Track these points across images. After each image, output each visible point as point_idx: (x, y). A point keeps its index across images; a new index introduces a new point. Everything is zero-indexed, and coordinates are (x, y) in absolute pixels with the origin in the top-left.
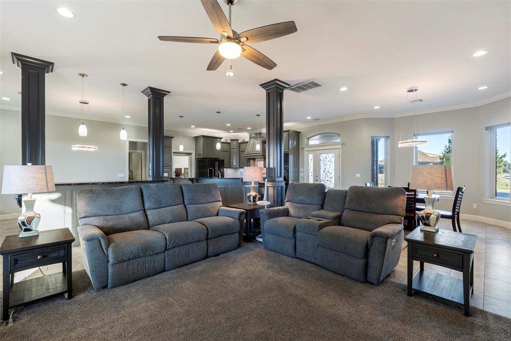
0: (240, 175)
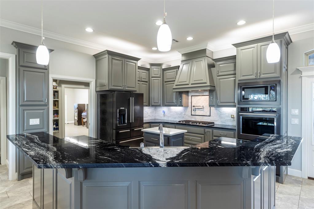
0: (162, 115)
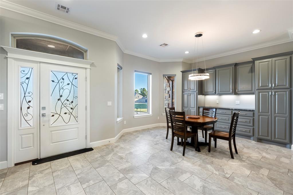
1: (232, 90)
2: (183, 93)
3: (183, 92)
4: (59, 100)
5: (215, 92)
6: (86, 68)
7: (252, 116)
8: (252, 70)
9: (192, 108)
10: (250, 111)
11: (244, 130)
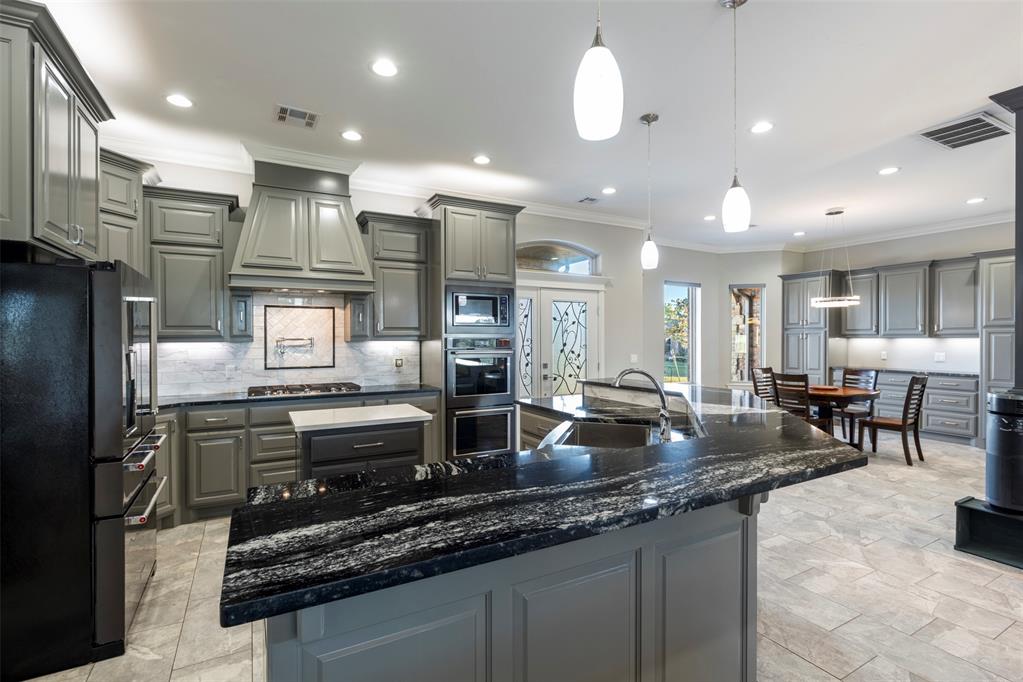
1: (924, 326)
2: (786, 333)
3: (784, 329)
4: (562, 351)
5: (878, 331)
6: (598, 291)
7: (973, 388)
8: (975, 279)
9: (812, 372)
10: (968, 376)
11: (954, 422)
